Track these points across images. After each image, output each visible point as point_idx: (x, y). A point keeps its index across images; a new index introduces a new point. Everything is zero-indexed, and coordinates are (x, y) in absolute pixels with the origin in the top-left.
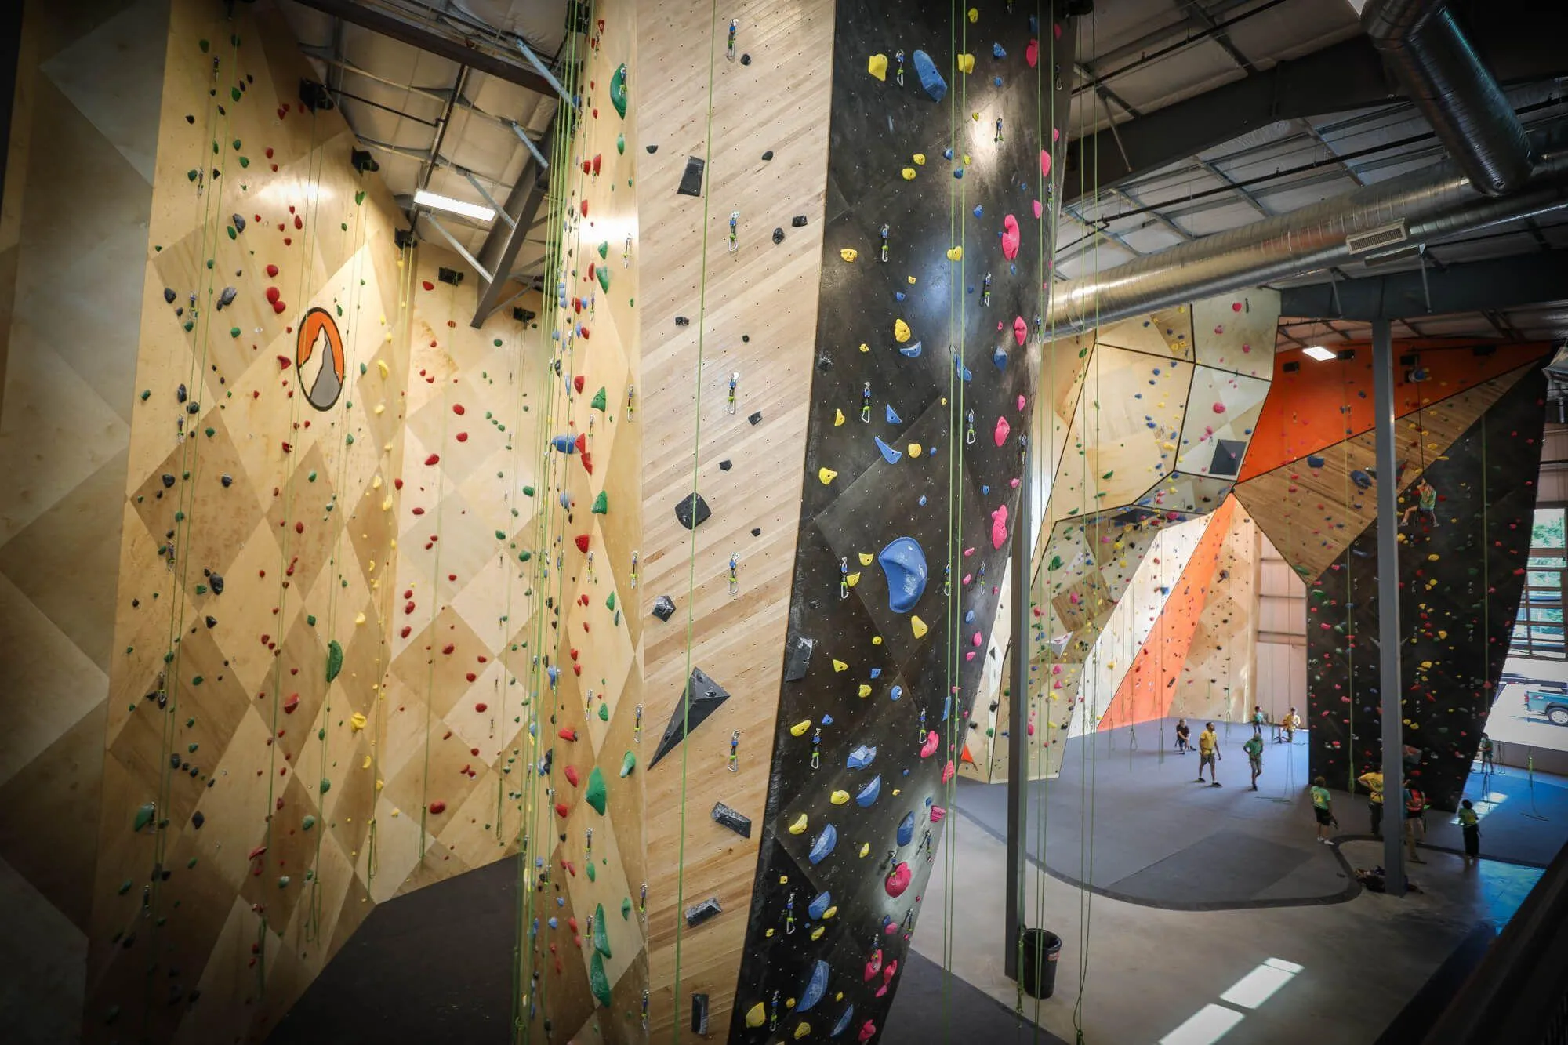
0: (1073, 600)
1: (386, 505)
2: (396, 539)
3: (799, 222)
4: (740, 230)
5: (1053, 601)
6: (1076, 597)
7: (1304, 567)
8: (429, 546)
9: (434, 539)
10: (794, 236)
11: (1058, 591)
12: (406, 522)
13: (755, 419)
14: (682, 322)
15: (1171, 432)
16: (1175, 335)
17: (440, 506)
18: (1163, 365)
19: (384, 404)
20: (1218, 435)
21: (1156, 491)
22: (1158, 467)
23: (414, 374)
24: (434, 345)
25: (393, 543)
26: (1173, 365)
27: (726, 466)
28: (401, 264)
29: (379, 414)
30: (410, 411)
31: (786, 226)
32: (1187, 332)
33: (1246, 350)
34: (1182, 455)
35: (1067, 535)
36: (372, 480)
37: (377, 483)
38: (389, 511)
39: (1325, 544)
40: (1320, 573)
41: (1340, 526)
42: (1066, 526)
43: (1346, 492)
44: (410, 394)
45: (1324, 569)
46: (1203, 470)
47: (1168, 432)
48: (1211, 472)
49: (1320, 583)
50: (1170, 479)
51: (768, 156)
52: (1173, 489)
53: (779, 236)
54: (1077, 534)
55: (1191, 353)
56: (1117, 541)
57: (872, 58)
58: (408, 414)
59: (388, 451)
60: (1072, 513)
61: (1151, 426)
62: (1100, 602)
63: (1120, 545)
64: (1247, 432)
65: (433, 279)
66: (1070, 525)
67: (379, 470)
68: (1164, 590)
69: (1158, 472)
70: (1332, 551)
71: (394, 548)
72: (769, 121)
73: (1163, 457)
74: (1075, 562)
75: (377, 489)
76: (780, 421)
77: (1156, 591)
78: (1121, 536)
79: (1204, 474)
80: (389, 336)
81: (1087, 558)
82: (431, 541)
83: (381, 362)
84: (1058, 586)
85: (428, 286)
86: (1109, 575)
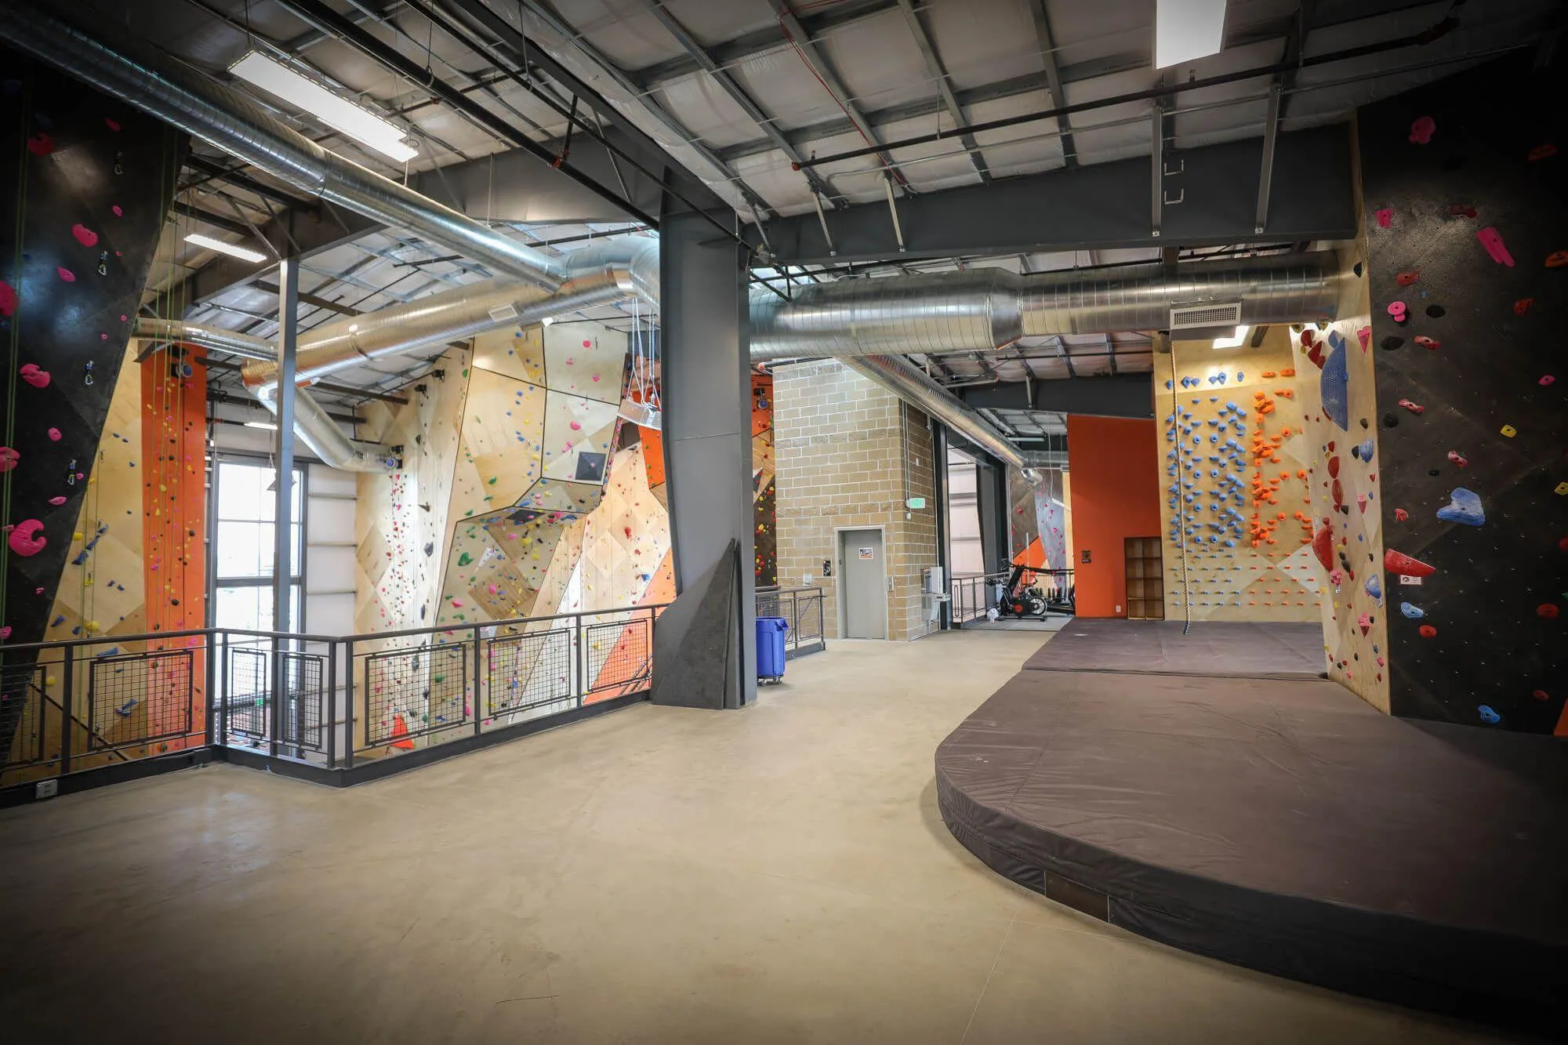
0: (492, 592)
5: (470, 593)
6: (494, 588)
11: (473, 584)
15: (536, 445)
16: (532, 364)
18: (525, 388)
20: (578, 449)
21: (532, 495)
22: (529, 474)
26: (531, 389)
32: (540, 362)
33: (596, 379)
34: (547, 463)
35: (470, 534)
42: (467, 526)
46: (570, 477)
47: (534, 445)
48: (577, 478)
50: (540, 484)
52: (547, 493)
54: (479, 531)
55: (543, 380)
56: (524, 537)
60: (469, 514)
61: (521, 439)
62: (520, 591)
63: (528, 540)
64: (605, 446)
66: (472, 525)
69: (529, 478)
73: (532, 465)
74: (485, 557)
78: (526, 533)
79: (570, 480)
81: (498, 553)
84: (473, 580)
86: (524, 568)
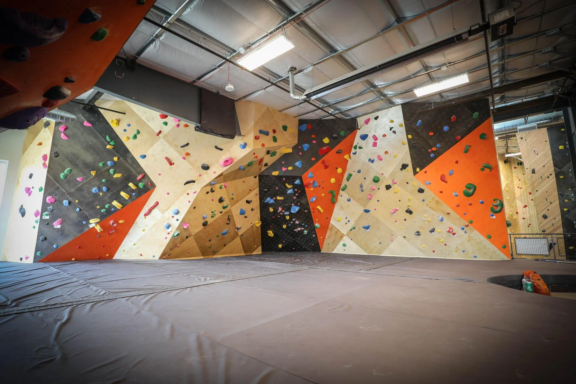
1: (514, 218)
2: (519, 225)
3: (551, 175)
4: (542, 177)
8: (529, 226)
9: (530, 224)
10: (551, 177)
12: (521, 221)
13: (551, 203)
14: (537, 191)
17: (530, 217)
19: (509, 197)
23: (516, 188)
24: (520, 180)
25: (518, 226)
27: (548, 210)
28: (507, 167)
29: (508, 199)
30: (517, 196)
31: (549, 176)
36: (509, 213)
37: (511, 213)
38: (515, 219)
44: (516, 193)
51: (544, 166)
53: (548, 177)
57: (560, 147)
58: (516, 197)
59: (512, 206)
65: (516, 166)
67: (511, 211)
71: (519, 227)
72: (543, 161)
75: (511, 215)
76: (554, 203)
80: (507, 182)
82: (529, 225)
83: (506, 189)
85: (515, 168)
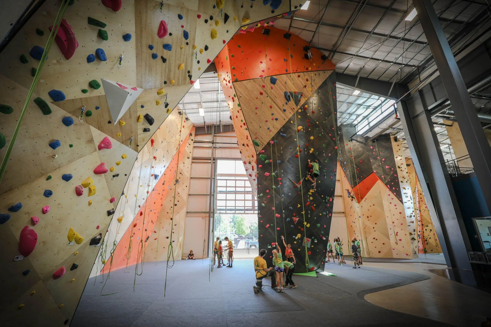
7: (257, 141)
39: (268, 129)
40: (264, 146)
41: (276, 119)
43: (281, 101)
45: (266, 143)
49: (264, 151)
68: (156, 177)
70: (271, 133)
77: (152, 175)
